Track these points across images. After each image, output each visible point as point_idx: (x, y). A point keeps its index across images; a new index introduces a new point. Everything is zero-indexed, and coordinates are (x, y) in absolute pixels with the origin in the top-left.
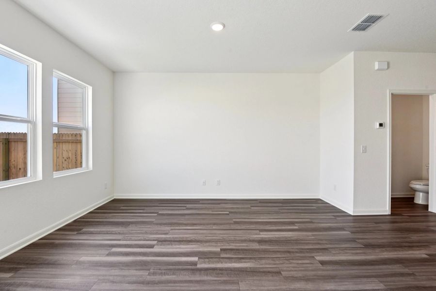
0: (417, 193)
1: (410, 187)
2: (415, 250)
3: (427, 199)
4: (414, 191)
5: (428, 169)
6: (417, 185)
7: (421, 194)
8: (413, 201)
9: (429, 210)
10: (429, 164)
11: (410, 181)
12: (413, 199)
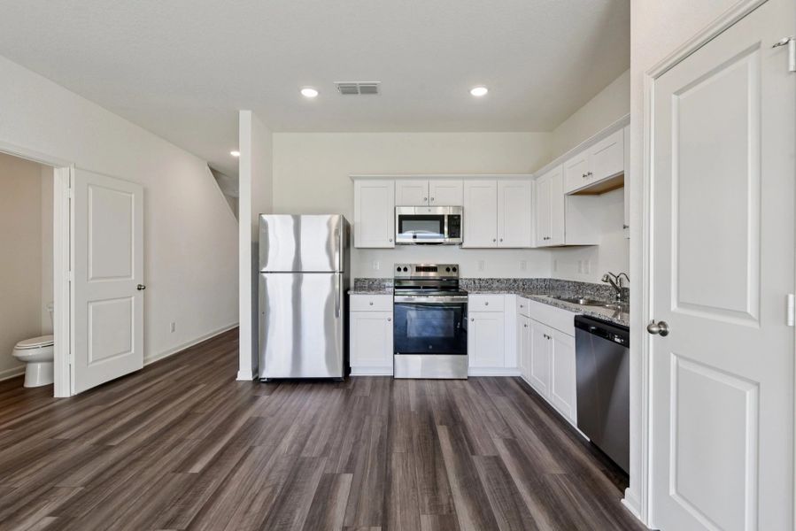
0: (31, 367)
1: (14, 357)
2: (25, 519)
3: (51, 373)
4: (24, 363)
5: (51, 313)
6: (28, 350)
7: (39, 366)
8: (23, 386)
9: (56, 395)
10: (53, 302)
11: (15, 344)
12: (22, 378)
